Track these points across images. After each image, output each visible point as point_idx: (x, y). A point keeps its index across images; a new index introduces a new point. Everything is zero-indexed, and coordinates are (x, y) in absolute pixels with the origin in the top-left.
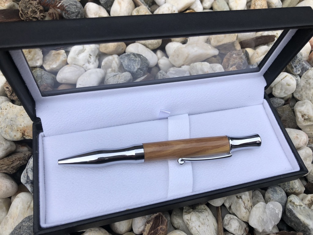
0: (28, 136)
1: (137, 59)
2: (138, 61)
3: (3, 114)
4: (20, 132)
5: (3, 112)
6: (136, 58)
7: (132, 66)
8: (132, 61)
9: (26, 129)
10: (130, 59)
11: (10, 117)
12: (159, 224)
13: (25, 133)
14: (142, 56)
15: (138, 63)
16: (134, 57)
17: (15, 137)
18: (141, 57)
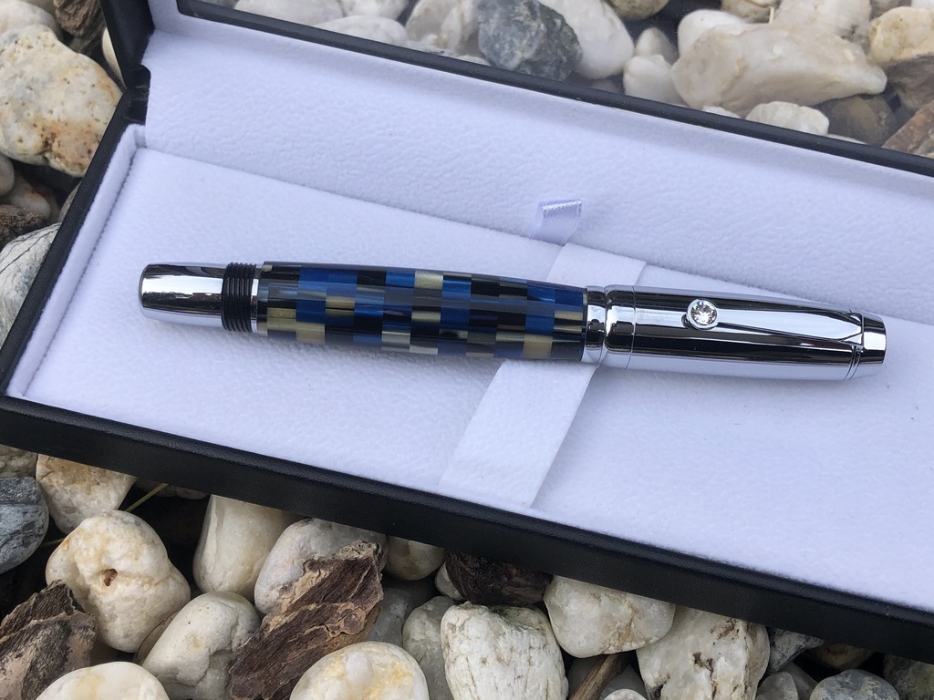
0: (60, 156)
1: (534, 24)
2: (533, 33)
3: (15, 59)
4: (42, 132)
5: (19, 52)
6: (534, 19)
7: (507, 46)
8: (514, 28)
9: (60, 129)
10: (509, 18)
11: (31, 76)
12: (348, 592)
13: (53, 141)
14: (558, 22)
15: (532, 39)
16: (526, 12)
17: (20, 145)
18: (555, 24)
